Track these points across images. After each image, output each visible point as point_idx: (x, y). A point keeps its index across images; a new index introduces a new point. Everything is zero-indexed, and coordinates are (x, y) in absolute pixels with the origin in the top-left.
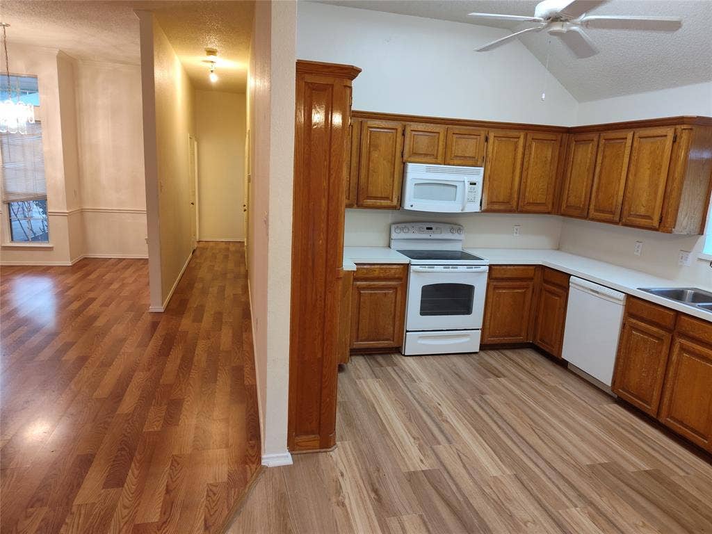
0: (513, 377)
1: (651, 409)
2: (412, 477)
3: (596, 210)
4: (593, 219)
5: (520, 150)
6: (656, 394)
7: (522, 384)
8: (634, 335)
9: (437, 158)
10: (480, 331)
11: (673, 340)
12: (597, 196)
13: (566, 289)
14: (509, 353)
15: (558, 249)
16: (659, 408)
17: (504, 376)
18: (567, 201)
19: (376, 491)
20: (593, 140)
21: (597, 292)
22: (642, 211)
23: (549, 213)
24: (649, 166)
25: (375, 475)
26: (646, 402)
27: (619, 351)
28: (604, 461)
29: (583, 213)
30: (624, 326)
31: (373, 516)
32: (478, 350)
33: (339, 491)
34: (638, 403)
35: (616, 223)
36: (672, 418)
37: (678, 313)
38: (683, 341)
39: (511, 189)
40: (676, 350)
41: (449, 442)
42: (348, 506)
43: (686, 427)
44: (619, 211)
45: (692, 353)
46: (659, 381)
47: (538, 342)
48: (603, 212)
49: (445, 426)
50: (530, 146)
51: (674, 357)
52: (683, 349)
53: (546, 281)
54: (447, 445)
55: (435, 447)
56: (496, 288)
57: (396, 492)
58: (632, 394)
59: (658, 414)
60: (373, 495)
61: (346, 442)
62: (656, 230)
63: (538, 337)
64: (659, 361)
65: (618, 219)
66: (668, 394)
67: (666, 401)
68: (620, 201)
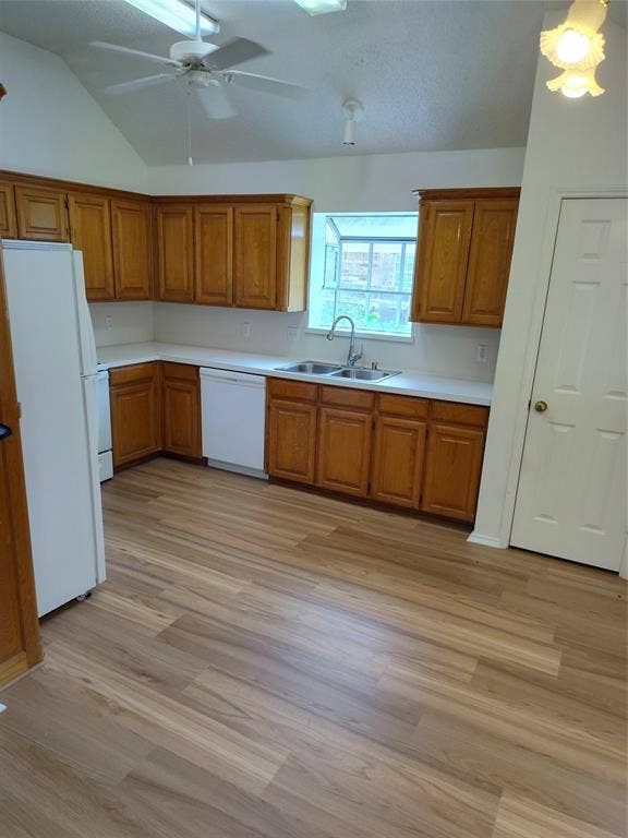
0: (170, 492)
1: (309, 479)
2: (166, 636)
3: (204, 293)
4: (200, 304)
5: (107, 220)
6: (310, 464)
7: (184, 496)
8: (281, 414)
9: (7, 230)
10: (111, 452)
11: (318, 411)
12: (203, 278)
13: (196, 382)
14: (143, 468)
15: (154, 341)
16: (315, 475)
17: (162, 494)
18: (166, 285)
19: (144, 674)
20: (185, 214)
21: (235, 380)
22: (257, 291)
23: (147, 299)
24: (256, 244)
25: (126, 659)
26: (302, 474)
27: (267, 433)
28: (305, 536)
29: (189, 298)
30: (268, 408)
31: (166, 699)
32: (111, 476)
33: (101, 700)
34: (294, 476)
35: (230, 306)
36: (329, 480)
37: (320, 386)
38: (329, 410)
39: (106, 271)
40: (323, 419)
41: (170, 583)
42: (127, 707)
43: (340, 483)
44: (230, 293)
45: (339, 418)
46: (312, 451)
47: (170, 448)
48: (212, 294)
49: (149, 569)
50: (116, 216)
51: (323, 426)
52: (329, 417)
53: (167, 378)
54: (170, 587)
55: (160, 596)
56: (118, 395)
57: (165, 661)
58: (287, 471)
59: (315, 480)
60: (144, 679)
61: (53, 644)
62: (273, 309)
63: (169, 441)
64: (309, 432)
65: (230, 301)
66: (321, 461)
67: (320, 467)
68: (230, 281)
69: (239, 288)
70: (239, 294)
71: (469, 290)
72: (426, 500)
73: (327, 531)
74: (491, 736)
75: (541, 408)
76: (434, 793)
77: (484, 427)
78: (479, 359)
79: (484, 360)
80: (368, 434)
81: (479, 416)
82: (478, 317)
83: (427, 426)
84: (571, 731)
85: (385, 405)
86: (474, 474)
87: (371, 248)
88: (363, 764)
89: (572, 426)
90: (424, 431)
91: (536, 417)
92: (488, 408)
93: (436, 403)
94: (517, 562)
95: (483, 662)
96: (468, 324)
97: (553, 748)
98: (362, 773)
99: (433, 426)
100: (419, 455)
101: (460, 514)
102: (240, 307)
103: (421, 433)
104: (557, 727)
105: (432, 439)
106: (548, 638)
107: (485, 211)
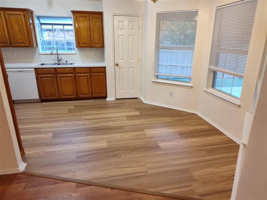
1: (57, 97)
6: (57, 93)
8: (43, 79)
11: (56, 76)
16: (59, 95)
19: (58, 144)
21: (22, 71)
22: (20, 41)
24: (17, 25)
26: (55, 96)
30: (37, 78)
36: (64, 96)
37: (55, 68)
38: (60, 75)
40: (59, 78)
41: (41, 129)
43: (68, 95)
44: (8, 42)
45: (64, 77)
46: (56, 89)
51: (59, 80)
52: (60, 77)
55: (41, 132)
59: (59, 97)
62: (28, 47)
64: (54, 83)
65: (9, 45)
66: (60, 91)
67: (60, 93)
68: (8, 38)
69: (12, 40)
70: (12, 43)
71: (92, 38)
72: (93, 93)
73: (66, 111)
74: (137, 125)
75: (117, 65)
76: (135, 134)
77: (105, 72)
78: (95, 57)
79: (97, 57)
80: (74, 80)
81: (103, 69)
82: (96, 45)
83: (90, 74)
84: (147, 120)
85: (77, 71)
86: (105, 84)
87: (63, 27)
88: (120, 136)
89: (124, 68)
90: (90, 76)
91: (117, 67)
92: (105, 67)
93: (92, 68)
94: (120, 101)
95: (127, 117)
96: (93, 47)
97: (147, 123)
98: (121, 137)
99: (92, 74)
100: (89, 82)
101: (103, 95)
102: (13, 47)
103: (89, 77)
104: (145, 120)
105: (92, 78)
106: (135, 110)
107: (92, 17)
